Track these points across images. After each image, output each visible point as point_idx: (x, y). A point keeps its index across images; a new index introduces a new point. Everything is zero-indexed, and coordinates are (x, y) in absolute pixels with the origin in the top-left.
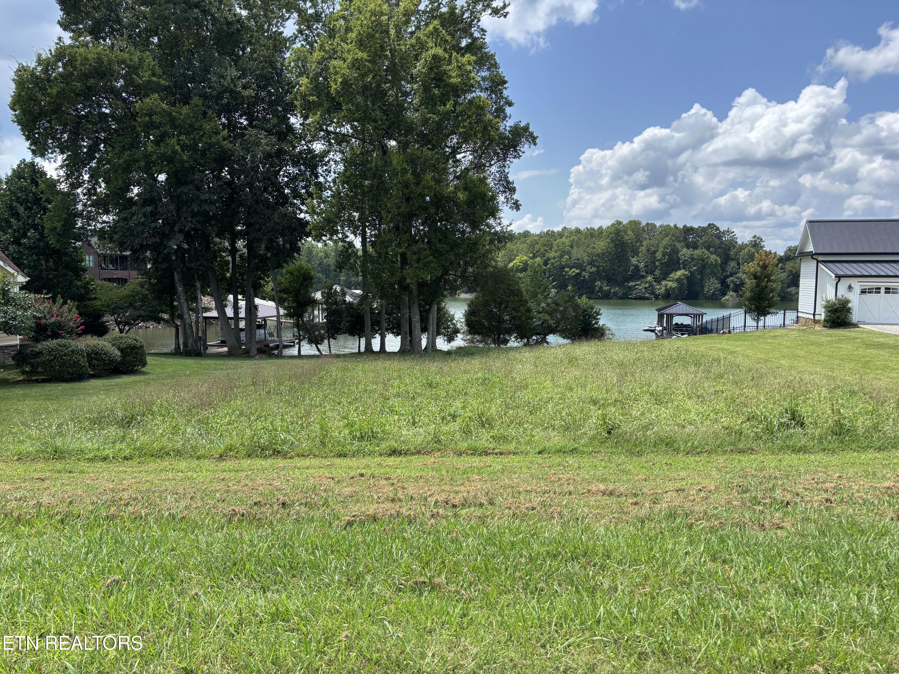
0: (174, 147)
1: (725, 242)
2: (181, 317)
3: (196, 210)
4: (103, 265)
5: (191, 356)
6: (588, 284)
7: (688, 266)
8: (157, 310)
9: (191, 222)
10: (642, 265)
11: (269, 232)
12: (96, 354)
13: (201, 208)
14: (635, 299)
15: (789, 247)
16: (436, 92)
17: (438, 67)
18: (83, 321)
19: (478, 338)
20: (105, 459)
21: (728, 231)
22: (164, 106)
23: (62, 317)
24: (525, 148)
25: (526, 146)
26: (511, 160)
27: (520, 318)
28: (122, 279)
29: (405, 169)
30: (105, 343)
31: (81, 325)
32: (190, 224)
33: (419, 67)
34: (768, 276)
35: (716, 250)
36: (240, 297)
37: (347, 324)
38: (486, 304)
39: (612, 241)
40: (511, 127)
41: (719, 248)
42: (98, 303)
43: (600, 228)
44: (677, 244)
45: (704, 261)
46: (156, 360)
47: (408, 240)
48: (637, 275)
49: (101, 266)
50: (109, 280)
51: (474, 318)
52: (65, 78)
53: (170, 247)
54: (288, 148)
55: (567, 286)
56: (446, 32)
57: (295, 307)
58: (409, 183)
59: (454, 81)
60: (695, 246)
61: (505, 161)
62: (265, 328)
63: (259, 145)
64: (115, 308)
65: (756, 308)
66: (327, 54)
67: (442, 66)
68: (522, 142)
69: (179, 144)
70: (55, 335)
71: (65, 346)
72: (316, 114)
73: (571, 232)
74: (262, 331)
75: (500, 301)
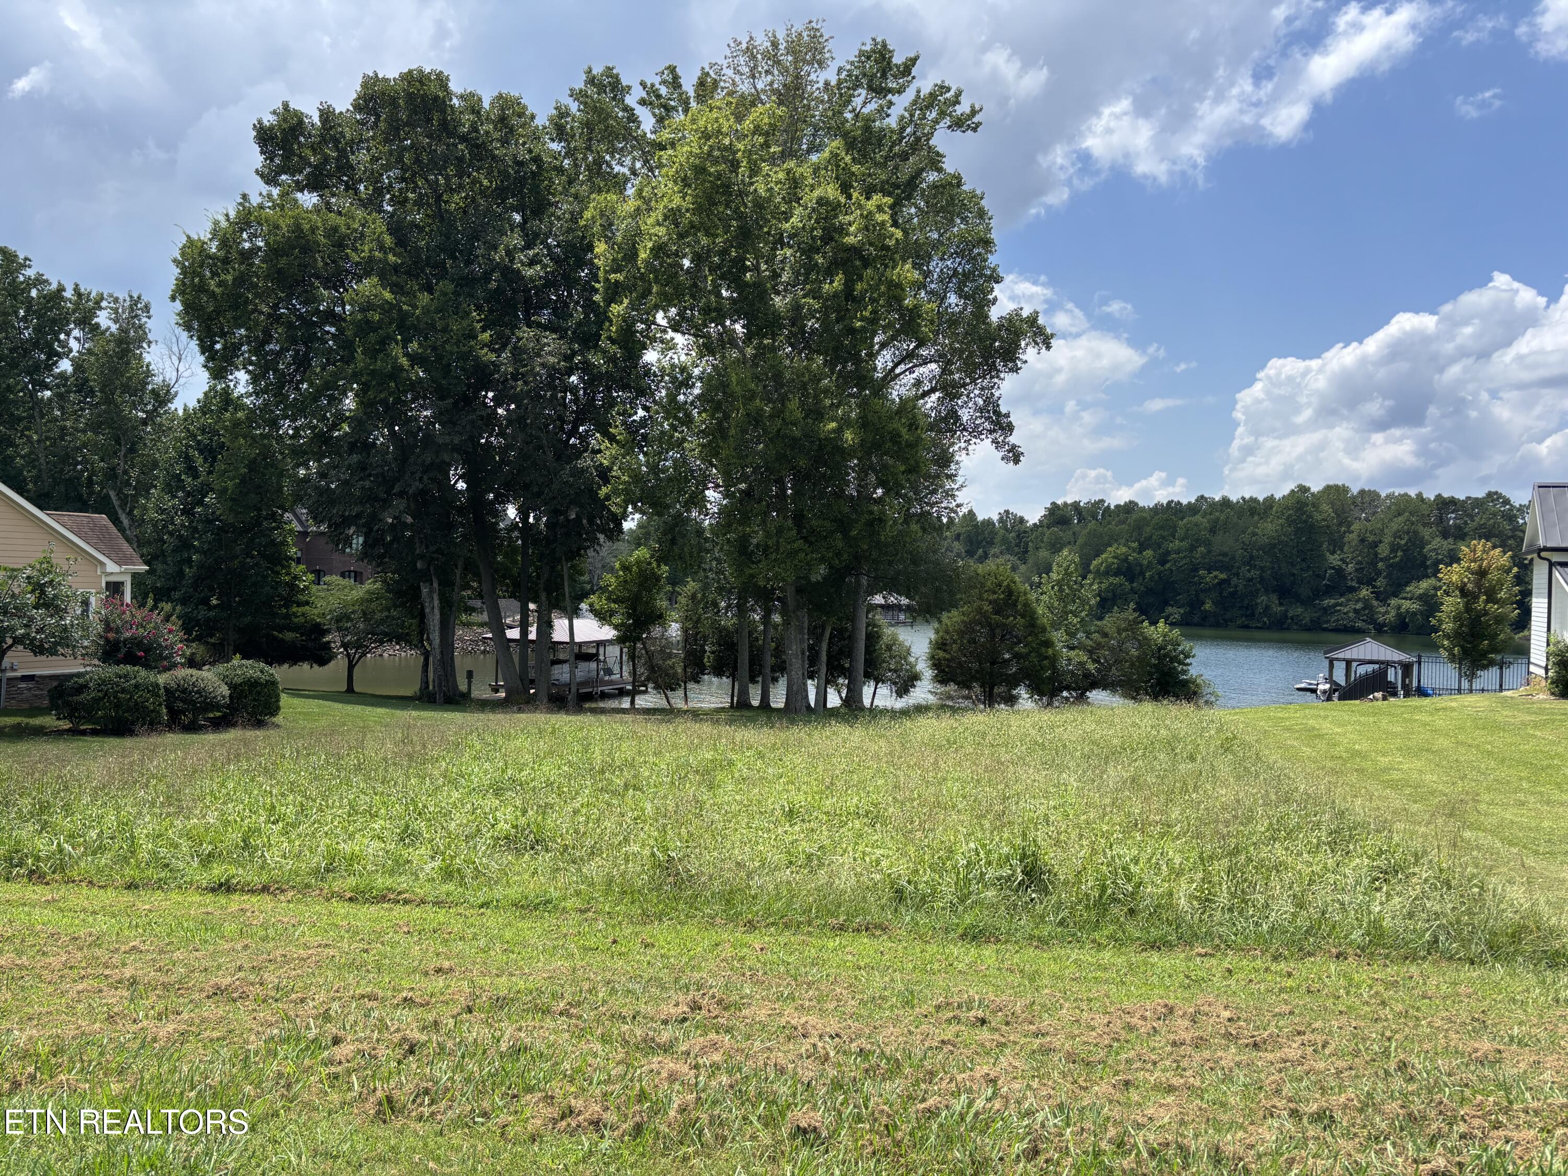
6: (1242, 600)
10: (1350, 568)
14: (1336, 630)
17: (829, 219)
22: (387, 295)
23: (145, 630)
25: (1031, 351)
26: (1003, 375)
27: (1027, 656)
33: (794, 220)
36: (531, 606)
38: (966, 629)
39: (1290, 522)
43: (1269, 498)
44: (1422, 529)
48: (1339, 586)
51: (942, 654)
54: (597, 360)
55: (1204, 603)
56: (854, 159)
57: (630, 625)
58: (761, 416)
59: (850, 240)
60: (1460, 535)
61: (992, 377)
62: (598, 661)
63: (539, 355)
64: (338, 620)
65: (1465, 652)
66: (646, 204)
67: (836, 216)
68: (1023, 344)
69: (406, 355)
70: (131, 659)
71: (125, 676)
72: (622, 303)
73: (1213, 505)
74: (593, 665)
75: (990, 625)
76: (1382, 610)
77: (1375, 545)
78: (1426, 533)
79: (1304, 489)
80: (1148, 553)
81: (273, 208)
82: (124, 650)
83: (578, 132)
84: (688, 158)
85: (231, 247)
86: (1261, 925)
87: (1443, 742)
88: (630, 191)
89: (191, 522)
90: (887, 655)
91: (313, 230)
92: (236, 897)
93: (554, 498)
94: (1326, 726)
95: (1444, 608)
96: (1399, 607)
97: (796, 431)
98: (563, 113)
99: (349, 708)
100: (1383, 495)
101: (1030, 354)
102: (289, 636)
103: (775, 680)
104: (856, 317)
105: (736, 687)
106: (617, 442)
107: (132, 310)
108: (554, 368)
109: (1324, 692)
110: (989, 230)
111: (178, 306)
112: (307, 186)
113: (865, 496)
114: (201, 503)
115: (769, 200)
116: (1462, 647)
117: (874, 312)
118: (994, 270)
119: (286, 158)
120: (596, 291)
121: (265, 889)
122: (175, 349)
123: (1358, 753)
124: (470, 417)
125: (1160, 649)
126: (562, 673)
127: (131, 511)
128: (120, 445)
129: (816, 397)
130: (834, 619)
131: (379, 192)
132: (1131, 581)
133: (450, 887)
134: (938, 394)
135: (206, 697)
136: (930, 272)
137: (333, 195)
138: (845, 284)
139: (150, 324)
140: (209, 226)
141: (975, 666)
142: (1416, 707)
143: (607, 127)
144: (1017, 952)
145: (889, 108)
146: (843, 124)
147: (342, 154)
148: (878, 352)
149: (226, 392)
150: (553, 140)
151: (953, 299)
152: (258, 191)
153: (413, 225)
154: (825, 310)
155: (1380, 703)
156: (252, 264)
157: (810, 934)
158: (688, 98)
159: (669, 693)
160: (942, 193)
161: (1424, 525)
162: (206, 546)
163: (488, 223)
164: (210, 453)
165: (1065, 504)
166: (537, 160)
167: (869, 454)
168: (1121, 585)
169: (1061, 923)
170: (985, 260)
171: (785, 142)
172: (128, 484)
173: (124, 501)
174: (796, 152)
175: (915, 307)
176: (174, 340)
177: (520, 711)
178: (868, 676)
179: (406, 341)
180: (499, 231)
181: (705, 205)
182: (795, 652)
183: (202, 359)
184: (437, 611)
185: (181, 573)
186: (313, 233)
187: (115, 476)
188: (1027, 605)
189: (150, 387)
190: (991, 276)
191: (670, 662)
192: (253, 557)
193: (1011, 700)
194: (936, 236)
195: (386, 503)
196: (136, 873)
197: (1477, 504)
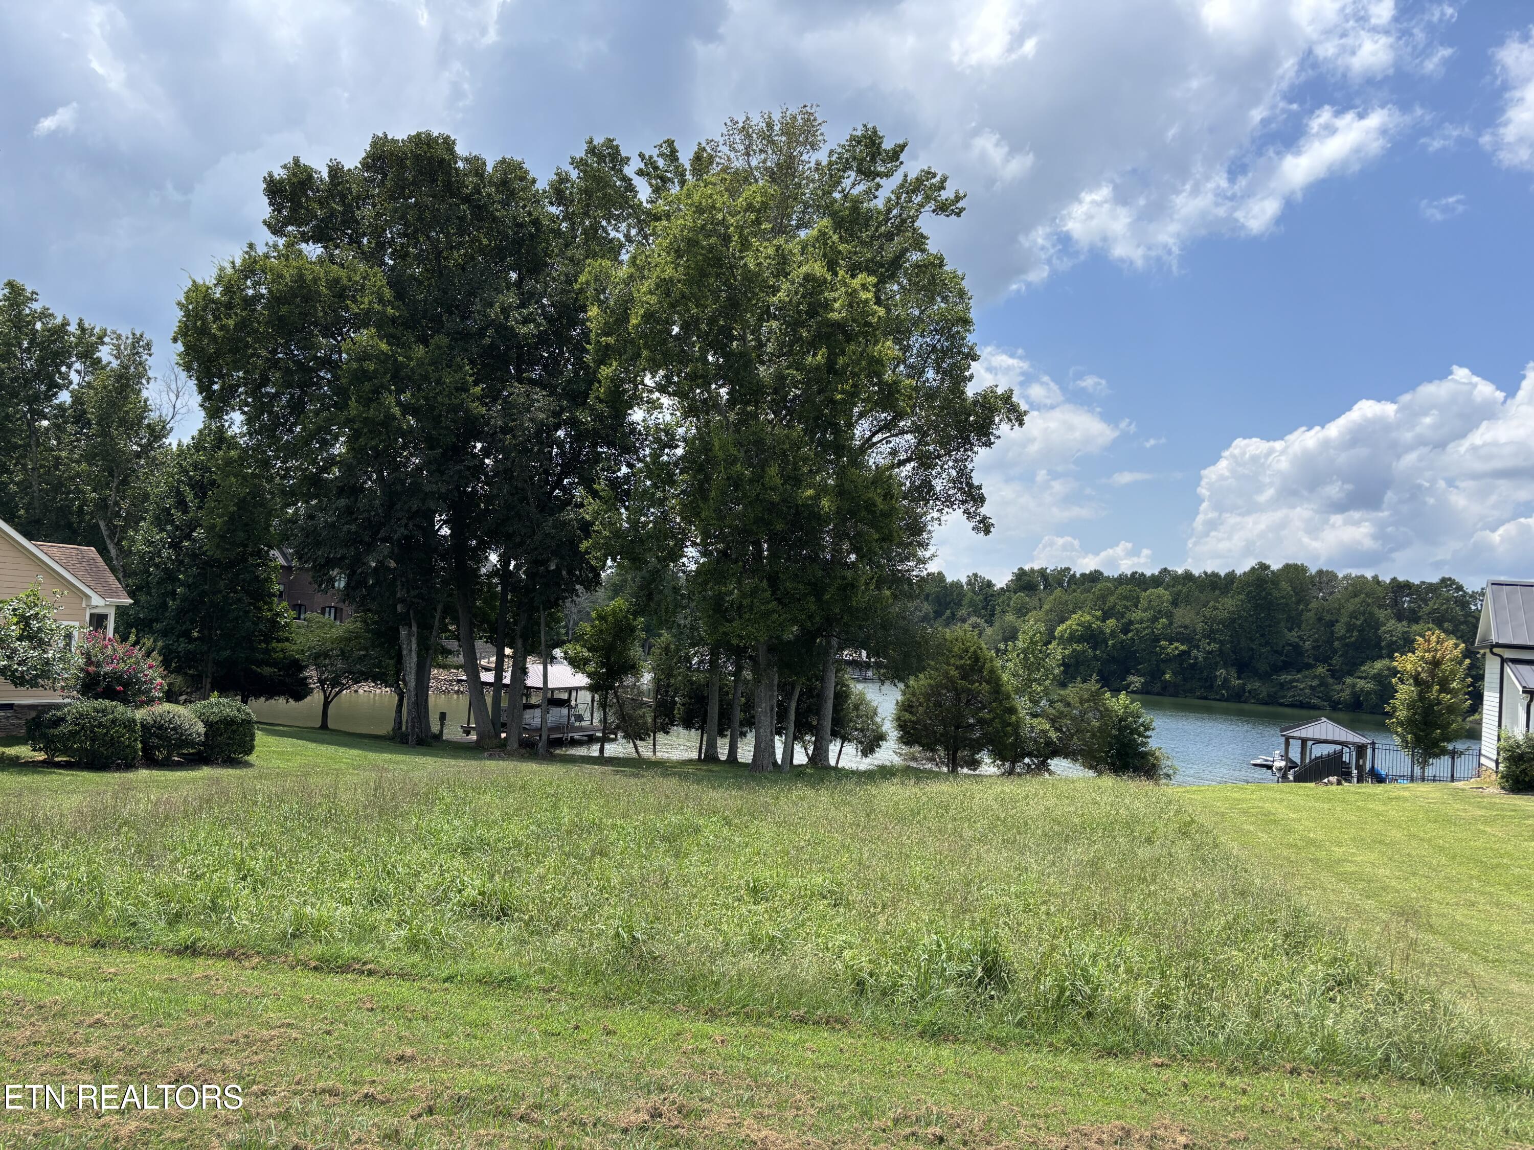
6: (1202, 672)
10: (1308, 645)
14: (1291, 706)
16: (805, 334)
17: (813, 294)
21: (1476, 593)
22: (384, 346)
27: (991, 722)
33: (781, 294)
36: (507, 652)
39: (1250, 599)
43: (1231, 574)
44: (1376, 610)
48: (1296, 662)
51: (908, 716)
54: (585, 417)
55: (1164, 673)
56: (841, 238)
57: (603, 674)
58: (741, 480)
59: (834, 316)
60: (1413, 617)
61: (966, 450)
62: (570, 707)
63: (529, 411)
64: (317, 657)
65: (1418, 741)
66: (639, 271)
67: (822, 292)
68: (997, 419)
69: (399, 403)
70: (110, 694)
71: (103, 711)
72: (611, 365)
73: (1176, 578)
74: (565, 711)
75: (956, 689)
76: (1338, 687)
77: (1332, 624)
78: (1381, 614)
79: (1264, 567)
80: (1111, 622)
81: (278, 258)
82: (103, 684)
83: (576, 198)
84: (682, 231)
85: (235, 293)
86: (1217, 1036)
87: (1395, 834)
88: (625, 257)
89: (178, 555)
90: (854, 714)
91: (316, 280)
92: (200, 961)
93: (536, 549)
94: (1282, 811)
95: (1398, 695)
96: (1354, 686)
97: (776, 498)
98: (562, 179)
99: (322, 748)
100: (1340, 576)
101: (1003, 429)
102: (267, 670)
103: (743, 734)
104: (837, 390)
105: (705, 738)
106: (601, 498)
107: (135, 348)
108: (543, 424)
109: (1280, 769)
110: (968, 309)
111: (180, 347)
112: (312, 237)
113: (838, 562)
114: (188, 537)
115: (758, 274)
116: (1415, 734)
117: (855, 386)
118: (971, 349)
119: (293, 210)
120: (587, 352)
121: (230, 954)
122: (173, 387)
123: (1312, 842)
124: (457, 468)
125: (1120, 721)
126: (533, 718)
127: (120, 541)
128: (113, 477)
129: (795, 463)
130: (804, 680)
131: (381, 246)
132: (1094, 649)
133: (416, 958)
134: (912, 464)
135: (182, 734)
136: (909, 346)
137: (337, 247)
138: (828, 358)
139: (150, 361)
140: (215, 272)
141: (940, 729)
142: (1370, 795)
143: (605, 195)
144: (975, 1053)
145: (877, 190)
146: (832, 203)
147: (348, 209)
148: (856, 422)
149: (221, 431)
150: (552, 204)
151: (930, 374)
152: (264, 240)
153: (412, 277)
154: (808, 383)
155: (1334, 787)
156: (254, 311)
157: (769, 1025)
158: (684, 171)
159: (638, 742)
160: (924, 273)
161: (1380, 607)
162: (190, 580)
163: (485, 281)
164: (201, 489)
165: (1032, 570)
166: (536, 222)
167: (844, 520)
168: (1084, 652)
169: (1020, 1024)
170: (963, 339)
171: (776, 218)
172: (118, 514)
173: (113, 530)
174: (786, 227)
175: (895, 382)
176: (173, 377)
177: (491, 757)
178: (835, 734)
179: (400, 391)
180: (496, 289)
181: (697, 277)
182: (764, 709)
183: (199, 398)
184: (414, 655)
185: (164, 605)
186: (315, 283)
187: (106, 506)
188: (992, 671)
189: (146, 422)
190: (968, 355)
191: (640, 712)
192: (236, 592)
193: (974, 764)
194: (917, 313)
195: (370, 547)
196: (102, 931)
197: (1431, 588)
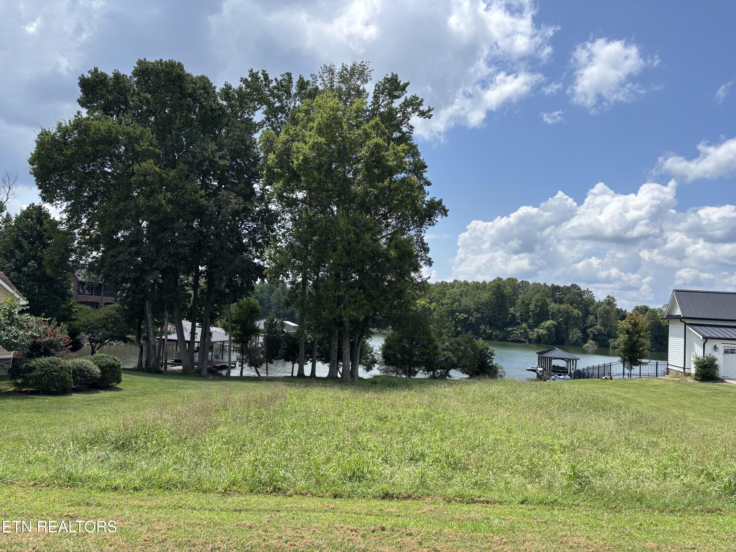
0: (160, 201)
1: (585, 300)
2: (146, 339)
3: (172, 252)
4: (81, 291)
5: (152, 373)
6: (474, 327)
7: (556, 317)
8: (125, 331)
9: (167, 261)
10: (518, 314)
11: (230, 273)
12: (81, 371)
13: (177, 250)
14: (513, 341)
15: (636, 307)
16: (376, 171)
17: (378, 153)
18: (71, 341)
19: (391, 368)
20: (116, 489)
21: (587, 291)
22: (157, 169)
23: (54, 336)
24: (439, 218)
25: (439, 217)
26: (427, 227)
27: (428, 354)
28: (95, 303)
29: (349, 229)
30: (89, 362)
31: (70, 344)
32: (166, 263)
33: (363, 152)
34: (638, 333)
35: (578, 305)
36: (197, 324)
37: (284, 351)
38: (400, 340)
39: (494, 293)
40: (428, 201)
41: (580, 304)
42: (77, 323)
43: (484, 282)
44: (547, 299)
45: (568, 314)
46: (127, 377)
47: (347, 286)
48: (513, 322)
49: (79, 291)
50: (84, 303)
51: (390, 352)
52: (78, 143)
53: (148, 281)
56: (385, 126)
57: (241, 335)
60: (561, 302)
61: (422, 227)
67: (381, 152)
68: (436, 213)
69: (165, 198)
71: (55, 363)
73: (461, 284)
75: (412, 339)
76: (531, 333)
77: (528, 305)
78: (548, 300)
79: (500, 279)
81: (94, 120)
82: (43, 348)
96: (538, 332)
118: (427, 180)
125: (481, 351)
140: (56, 125)
147: (123, 96)
150: (222, 99)
159: (258, 368)
161: (547, 297)
197: (567, 289)
